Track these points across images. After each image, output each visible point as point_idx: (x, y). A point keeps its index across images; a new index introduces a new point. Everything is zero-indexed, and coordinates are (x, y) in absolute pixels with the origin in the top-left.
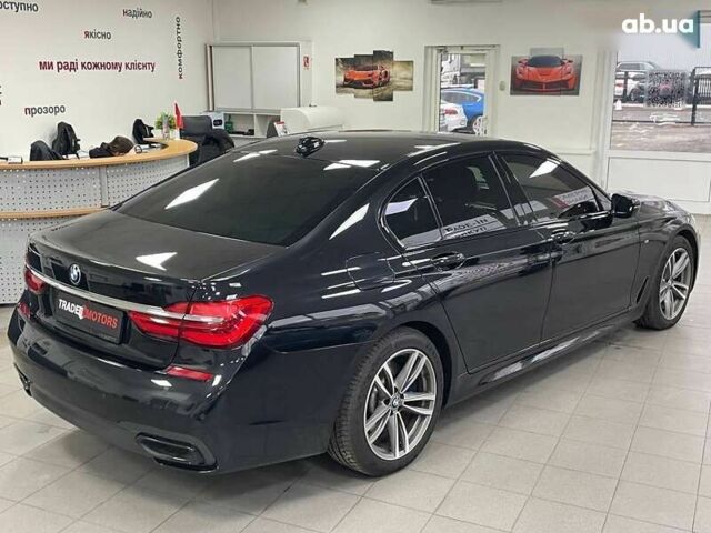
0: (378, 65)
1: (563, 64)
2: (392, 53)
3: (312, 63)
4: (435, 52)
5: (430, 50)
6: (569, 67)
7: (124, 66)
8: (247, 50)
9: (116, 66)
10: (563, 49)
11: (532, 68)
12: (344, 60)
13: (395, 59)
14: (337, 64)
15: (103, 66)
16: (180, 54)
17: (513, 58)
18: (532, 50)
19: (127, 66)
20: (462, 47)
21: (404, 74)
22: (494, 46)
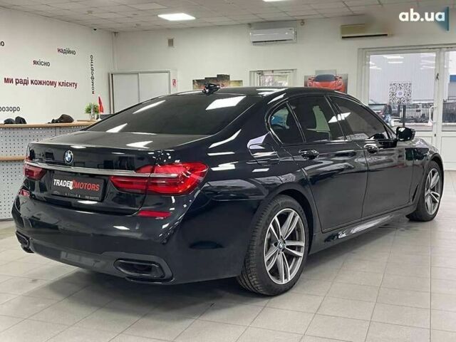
0: (220, 83)
1: (336, 79)
2: (229, 76)
3: (178, 83)
4: (256, 74)
5: (253, 73)
6: (340, 81)
7: (57, 84)
8: (136, 76)
9: (52, 83)
10: (336, 71)
11: (317, 83)
12: (198, 81)
13: (231, 79)
14: (194, 83)
15: (45, 83)
16: (93, 78)
17: (305, 77)
18: (317, 72)
19: (60, 84)
20: (273, 71)
22: (293, 70)
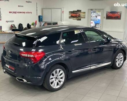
0: (78, 13)
1: (117, 13)
2: (81, 10)
3: (64, 12)
5: (89, 10)
10: (117, 10)
14: (69, 13)
18: (111, 10)
21: (83, 15)
